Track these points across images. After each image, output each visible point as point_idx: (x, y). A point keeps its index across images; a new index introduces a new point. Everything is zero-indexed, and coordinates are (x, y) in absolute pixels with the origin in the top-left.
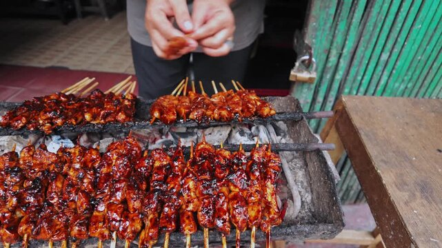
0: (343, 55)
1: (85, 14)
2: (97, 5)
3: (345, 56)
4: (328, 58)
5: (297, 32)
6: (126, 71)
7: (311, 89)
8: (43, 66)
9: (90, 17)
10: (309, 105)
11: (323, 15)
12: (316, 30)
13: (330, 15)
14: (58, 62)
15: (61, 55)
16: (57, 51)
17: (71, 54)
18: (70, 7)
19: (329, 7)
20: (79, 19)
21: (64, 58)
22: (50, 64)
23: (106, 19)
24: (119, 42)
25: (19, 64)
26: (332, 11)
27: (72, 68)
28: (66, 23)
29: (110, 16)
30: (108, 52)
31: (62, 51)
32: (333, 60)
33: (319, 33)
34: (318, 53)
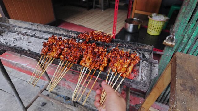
0: (191, 39)
1: (96, 8)
2: (101, 5)
3: (192, 39)
4: (183, 38)
5: (172, 26)
6: (104, 31)
7: (173, 51)
8: (77, 24)
9: (97, 9)
10: (171, 57)
11: (183, 20)
12: (178, 25)
13: (187, 21)
14: (82, 24)
15: (84, 21)
16: (83, 20)
17: (87, 22)
18: (91, 4)
19: (187, 17)
20: (93, 9)
21: (85, 22)
22: (79, 24)
23: (103, 11)
24: (105, 20)
25: (70, 22)
26: (188, 19)
27: (86, 27)
28: (88, 10)
29: (104, 10)
30: (100, 23)
31: (84, 20)
32: (185, 39)
33: (180, 27)
34: (178, 35)
